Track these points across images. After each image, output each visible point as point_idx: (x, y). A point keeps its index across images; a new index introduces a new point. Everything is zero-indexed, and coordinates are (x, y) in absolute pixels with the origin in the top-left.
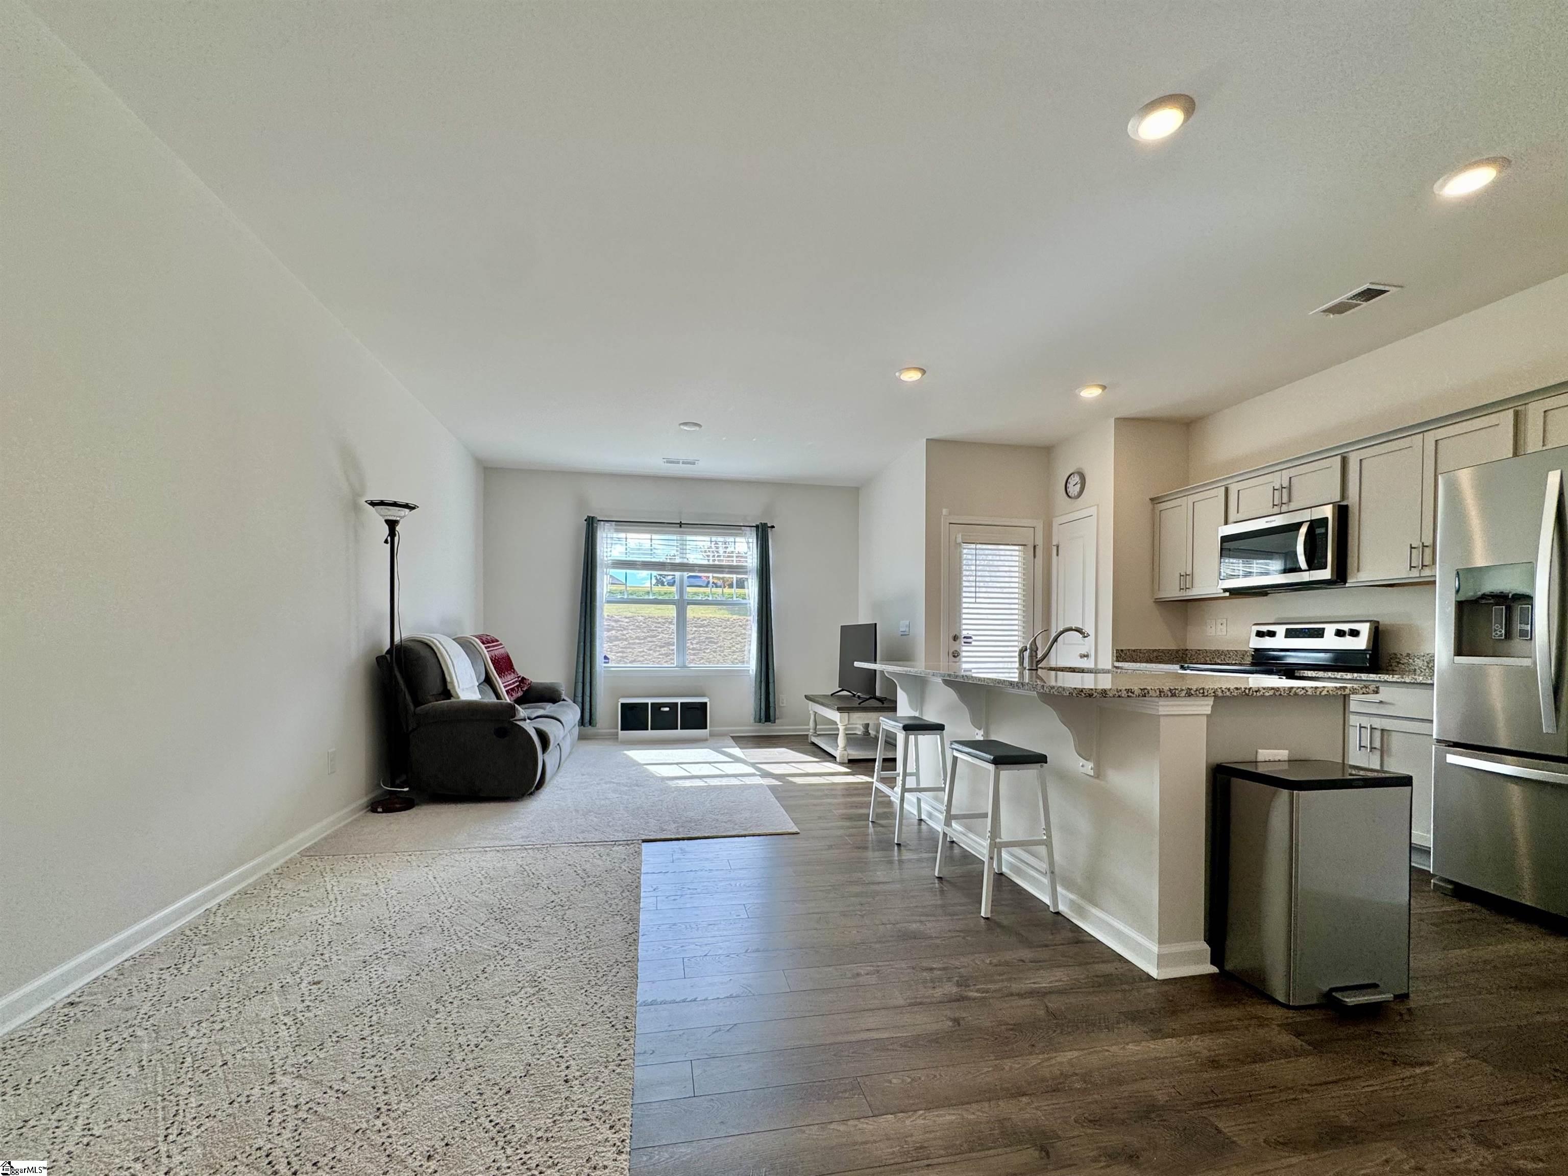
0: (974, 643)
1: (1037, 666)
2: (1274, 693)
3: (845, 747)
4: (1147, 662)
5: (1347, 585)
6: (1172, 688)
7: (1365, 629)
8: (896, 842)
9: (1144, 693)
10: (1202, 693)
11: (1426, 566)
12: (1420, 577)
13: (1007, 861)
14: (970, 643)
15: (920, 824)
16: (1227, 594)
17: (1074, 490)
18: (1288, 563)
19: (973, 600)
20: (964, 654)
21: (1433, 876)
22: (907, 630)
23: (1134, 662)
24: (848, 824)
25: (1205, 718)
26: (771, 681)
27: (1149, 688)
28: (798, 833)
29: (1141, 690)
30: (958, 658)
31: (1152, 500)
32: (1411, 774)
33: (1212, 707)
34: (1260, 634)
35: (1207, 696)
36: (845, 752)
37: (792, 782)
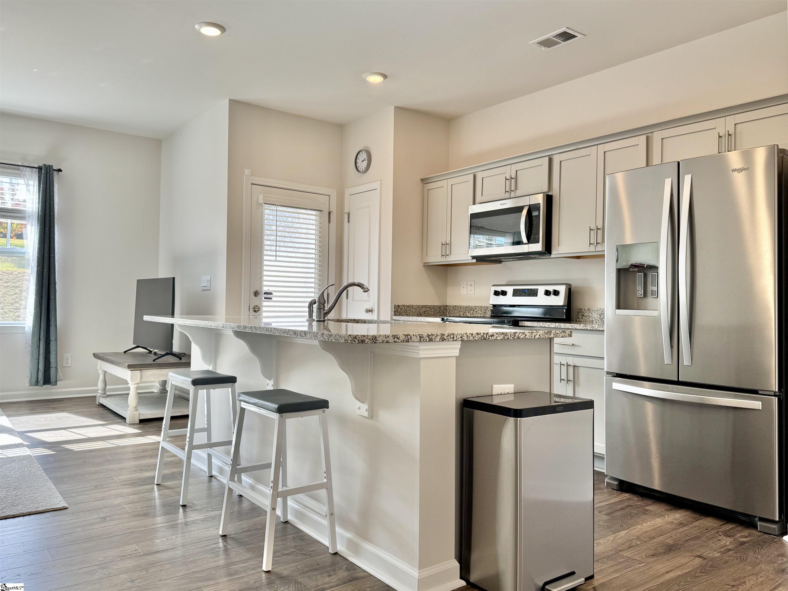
0: (274, 299)
1: (324, 317)
2: (504, 338)
3: (136, 407)
4: (418, 316)
5: (552, 256)
6: (430, 334)
7: (562, 289)
8: (181, 504)
9: (408, 339)
10: (452, 337)
11: (599, 243)
12: (595, 251)
13: (292, 508)
14: (270, 298)
15: (210, 481)
16: (474, 261)
17: (362, 165)
18: (515, 238)
19: (274, 258)
20: (264, 309)
21: (607, 476)
22: (208, 285)
23: (408, 315)
24: (129, 490)
25: (454, 360)
26: (52, 338)
27: (411, 334)
28: (67, 508)
29: (405, 335)
30: (258, 313)
31: (422, 180)
32: (593, 399)
33: (460, 350)
34: (497, 293)
35: (456, 340)
36: (136, 413)
37: (68, 450)
